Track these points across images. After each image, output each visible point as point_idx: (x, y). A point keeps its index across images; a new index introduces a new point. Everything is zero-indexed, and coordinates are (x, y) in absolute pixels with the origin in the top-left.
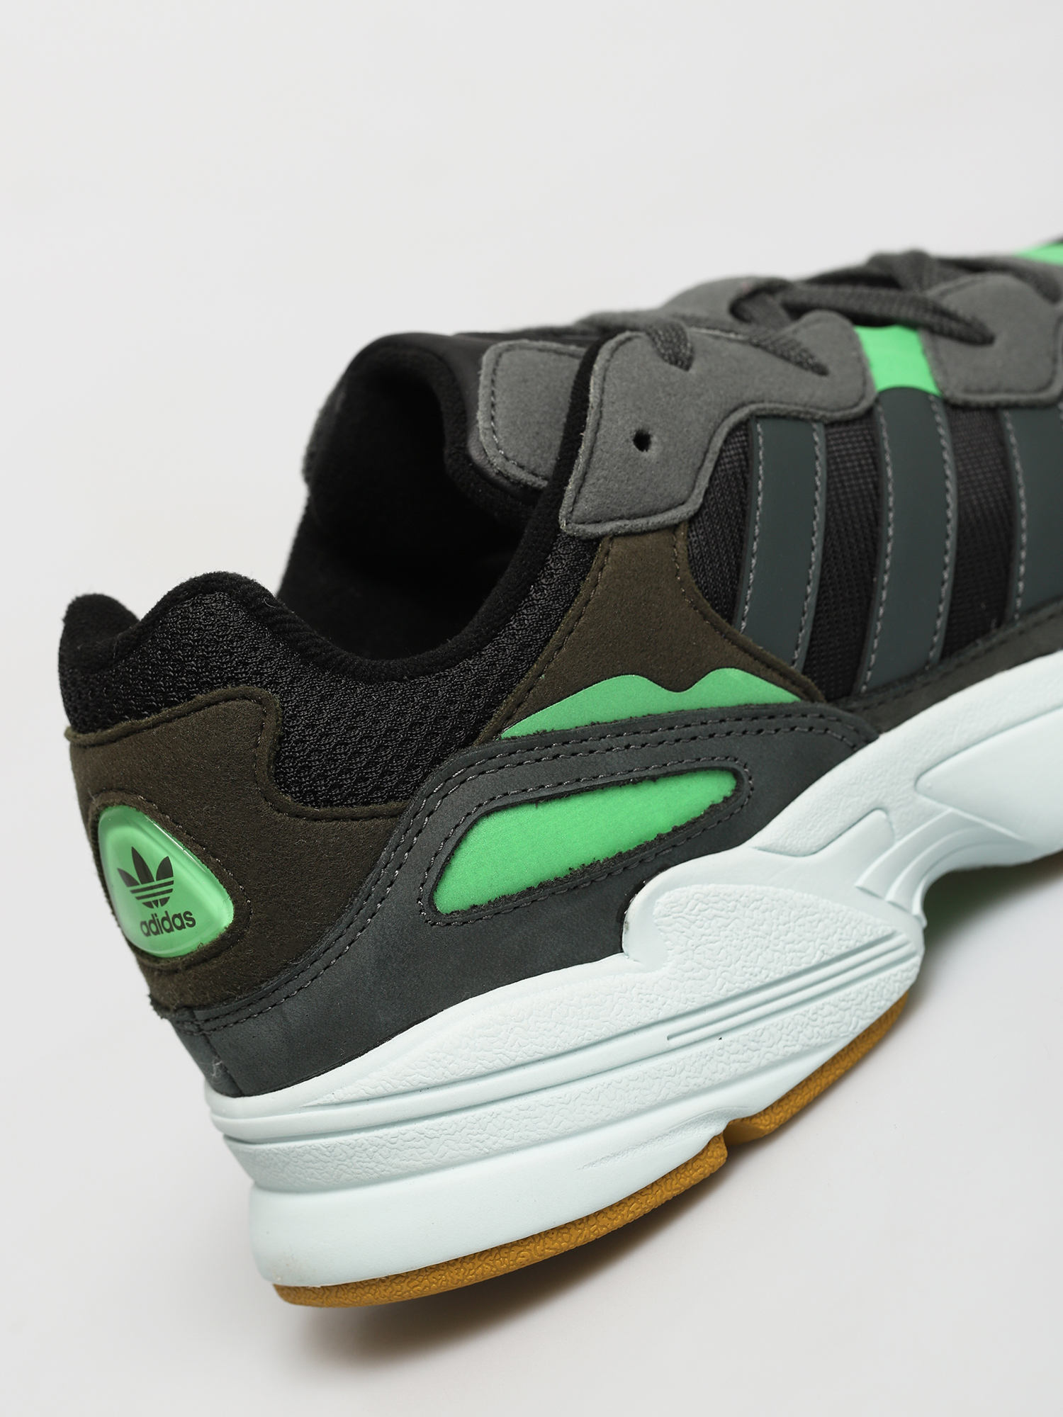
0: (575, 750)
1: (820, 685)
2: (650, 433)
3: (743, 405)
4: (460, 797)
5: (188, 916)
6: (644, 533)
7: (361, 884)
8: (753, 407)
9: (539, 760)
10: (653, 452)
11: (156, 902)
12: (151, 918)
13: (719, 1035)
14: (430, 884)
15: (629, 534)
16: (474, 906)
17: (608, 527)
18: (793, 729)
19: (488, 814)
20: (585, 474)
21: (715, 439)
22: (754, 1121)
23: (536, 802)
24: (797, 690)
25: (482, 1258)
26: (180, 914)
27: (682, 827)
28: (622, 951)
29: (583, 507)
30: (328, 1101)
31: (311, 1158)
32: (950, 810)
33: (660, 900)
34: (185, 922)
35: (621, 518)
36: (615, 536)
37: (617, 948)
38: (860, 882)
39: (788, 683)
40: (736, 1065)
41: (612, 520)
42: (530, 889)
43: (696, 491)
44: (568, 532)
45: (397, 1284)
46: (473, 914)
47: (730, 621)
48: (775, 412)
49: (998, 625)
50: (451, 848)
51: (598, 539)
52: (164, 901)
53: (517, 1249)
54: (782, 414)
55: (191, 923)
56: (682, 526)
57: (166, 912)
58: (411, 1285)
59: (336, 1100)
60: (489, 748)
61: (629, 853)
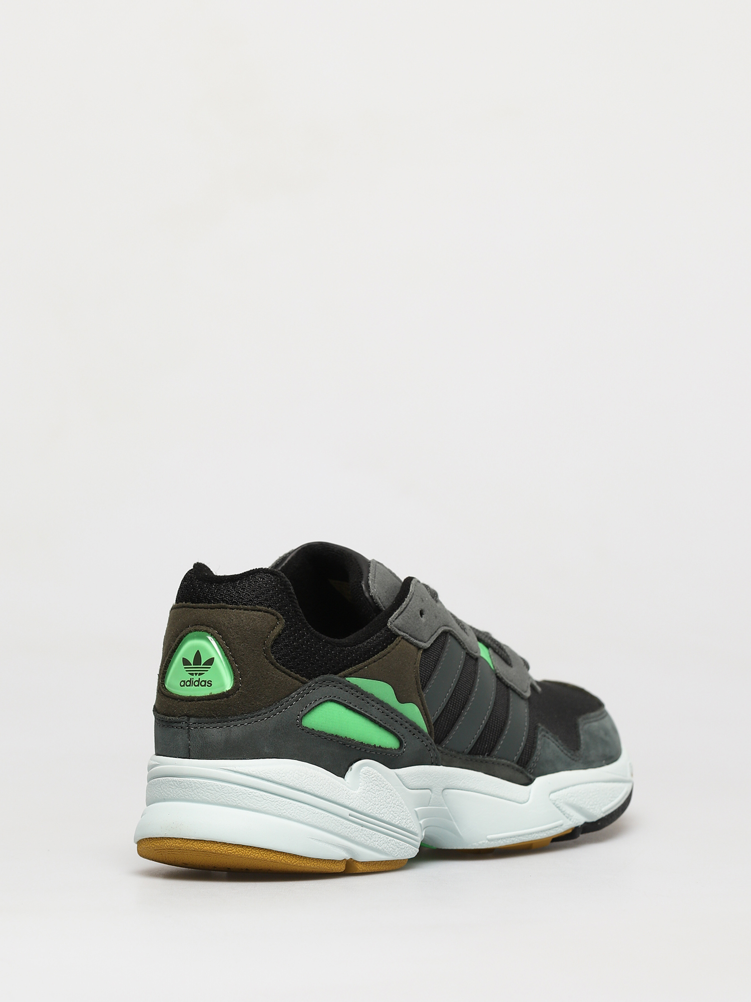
0: (364, 699)
1: (435, 733)
2: (424, 613)
3: (448, 626)
4: (326, 690)
5: (210, 682)
6: (412, 643)
7: (282, 699)
8: (451, 629)
9: (353, 694)
10: (423, 619)
11: (196, 674)
12: (189, 680)
13: (362, 826)
14: (305, 712)
15: (407, 640)
16: (313, 729)
17: (402, 633)
18: (422, 741)
19: (332, 701)
20: (402, 612)
21: (439, 630)
22: (357, 863)
23: (347, 707)
24: (429, 729)
25: (260, 851)
26: (206, 681)
27: (382, 748)
28: (344, 778)
29: (397, 622)
30: (232, 769)
31: (212, 788)
32: (447, 808)
33: (365, 768)
34: (207, 684)
35: (407, 633)
36: (403, 638)
37: (343, 776)
38: (416, 809)
39: (428, 725)
40: (362, 839)
41: (404, 632)
42: (333, 734)
43: (429, 642)
44: (389, 627)
45: (223, 847)
46: (311, 732)
47: (423, 690)
48: (456, 636)
49: (488, 755)
50: (317, 704)
51: (398, 635)
52: (200, 674)
53: (274, 854)
54: (457, 638)
55: (209, 685)
56: (422, 650)
57: (199, 679)
58: (229, 849)
59: (235, 770)
60: (342, 679)
61: (364, 745)
